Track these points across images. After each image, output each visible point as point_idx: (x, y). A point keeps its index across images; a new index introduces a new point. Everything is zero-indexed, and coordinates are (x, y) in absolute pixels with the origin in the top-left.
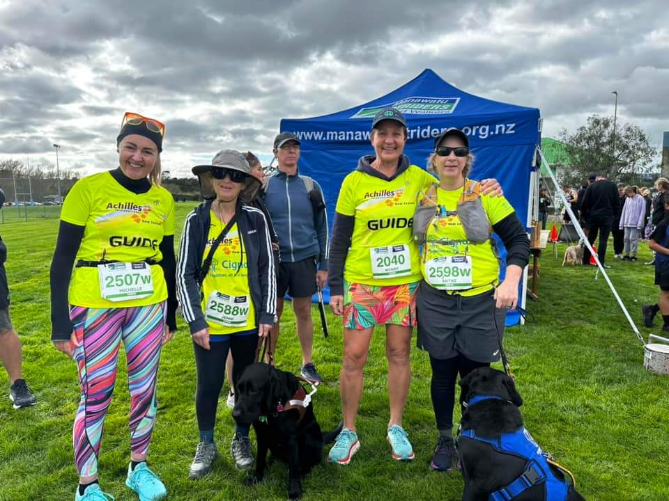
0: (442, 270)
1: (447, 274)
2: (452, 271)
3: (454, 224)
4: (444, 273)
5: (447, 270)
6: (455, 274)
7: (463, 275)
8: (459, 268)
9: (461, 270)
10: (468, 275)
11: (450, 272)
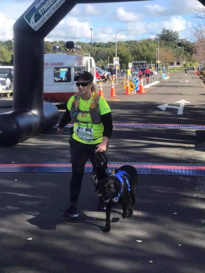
0: (82, 133)
1: (83, 135)
2: (85, 134)
3: (87, 117)
4: (82, 134)
5: (83, 133)
6: (86, 135)
7: (89, 136)
8: (88, 133)
9: (89, 134)
10: (91, 136)
11: (84, 134)
